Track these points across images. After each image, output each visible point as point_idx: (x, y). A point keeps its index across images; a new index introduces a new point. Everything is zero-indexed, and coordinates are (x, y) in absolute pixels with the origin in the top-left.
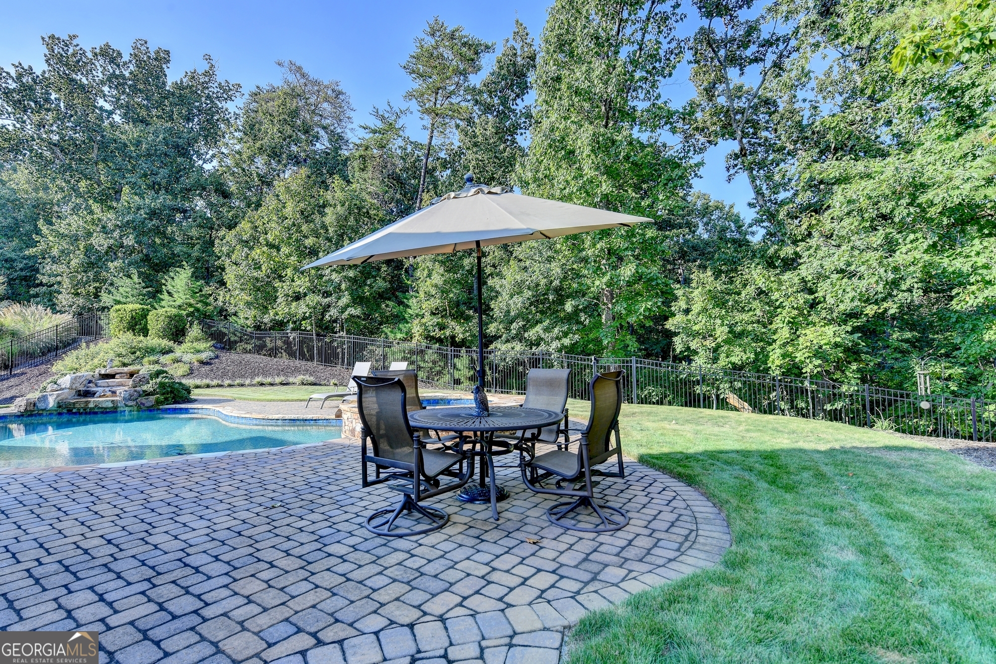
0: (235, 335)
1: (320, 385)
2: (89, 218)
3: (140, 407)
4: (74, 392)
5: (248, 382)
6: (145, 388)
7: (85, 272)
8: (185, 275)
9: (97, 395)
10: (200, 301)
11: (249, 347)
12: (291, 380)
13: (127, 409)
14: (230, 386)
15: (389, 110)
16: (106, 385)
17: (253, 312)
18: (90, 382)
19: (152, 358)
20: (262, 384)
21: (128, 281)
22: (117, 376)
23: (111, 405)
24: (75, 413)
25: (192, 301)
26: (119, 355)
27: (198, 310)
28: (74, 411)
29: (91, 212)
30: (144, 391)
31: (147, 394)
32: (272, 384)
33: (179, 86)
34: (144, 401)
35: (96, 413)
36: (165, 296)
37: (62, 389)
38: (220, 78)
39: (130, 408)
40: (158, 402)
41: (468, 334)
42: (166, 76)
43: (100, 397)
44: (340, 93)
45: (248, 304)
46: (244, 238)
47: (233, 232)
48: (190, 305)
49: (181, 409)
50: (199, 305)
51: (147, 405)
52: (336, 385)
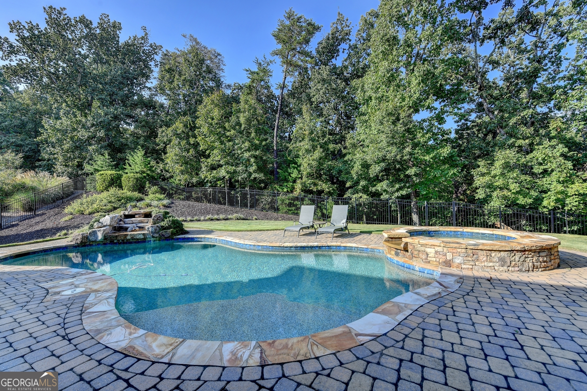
0: (173, 190)
1: (247, 219)
2: (74, 119)
3: (162, 238)
4: (111, 227)
5: (202, 218)
6: (162, 224)
7: (72, 152)
8: (140, 154)
9: (129, 229)
10: (149, 170)
11: (181, 197)
12: (229, 217)
13: (152, 239)
14: (191, 221)
15: (264, 60)
16: (131, 222)
17: (186, 176)
18: (121, 220)
19: (133, 204)
20: (212, 220)
21: (102, 157)
22: (136, 216)
23: (142, 237)
24: (116, 243)
25: (145, 170)
26: (110, 202)
27: (148, 175)
28: (115, 241)
29: (75, 116)
30: (162, 227)
31: (163, 228)
32: (218, 220)
33: (127, 44)
34: (164, 234)
35: (131, 243)
36: (127, 166)
37: (104, 226)
38: (151, 41)
39: (154, 239)
40: (173, 234)
41: (331, 189)
42: (119, 37)
43: (132, 231)
44: (219, 55)
45: (182, 172)
46: (178, 132)
47: (170, 129)
48: (144, 172)
49: (188, 238)
50: (149, 172)
51: (166, 236)
52: (256, 219)
